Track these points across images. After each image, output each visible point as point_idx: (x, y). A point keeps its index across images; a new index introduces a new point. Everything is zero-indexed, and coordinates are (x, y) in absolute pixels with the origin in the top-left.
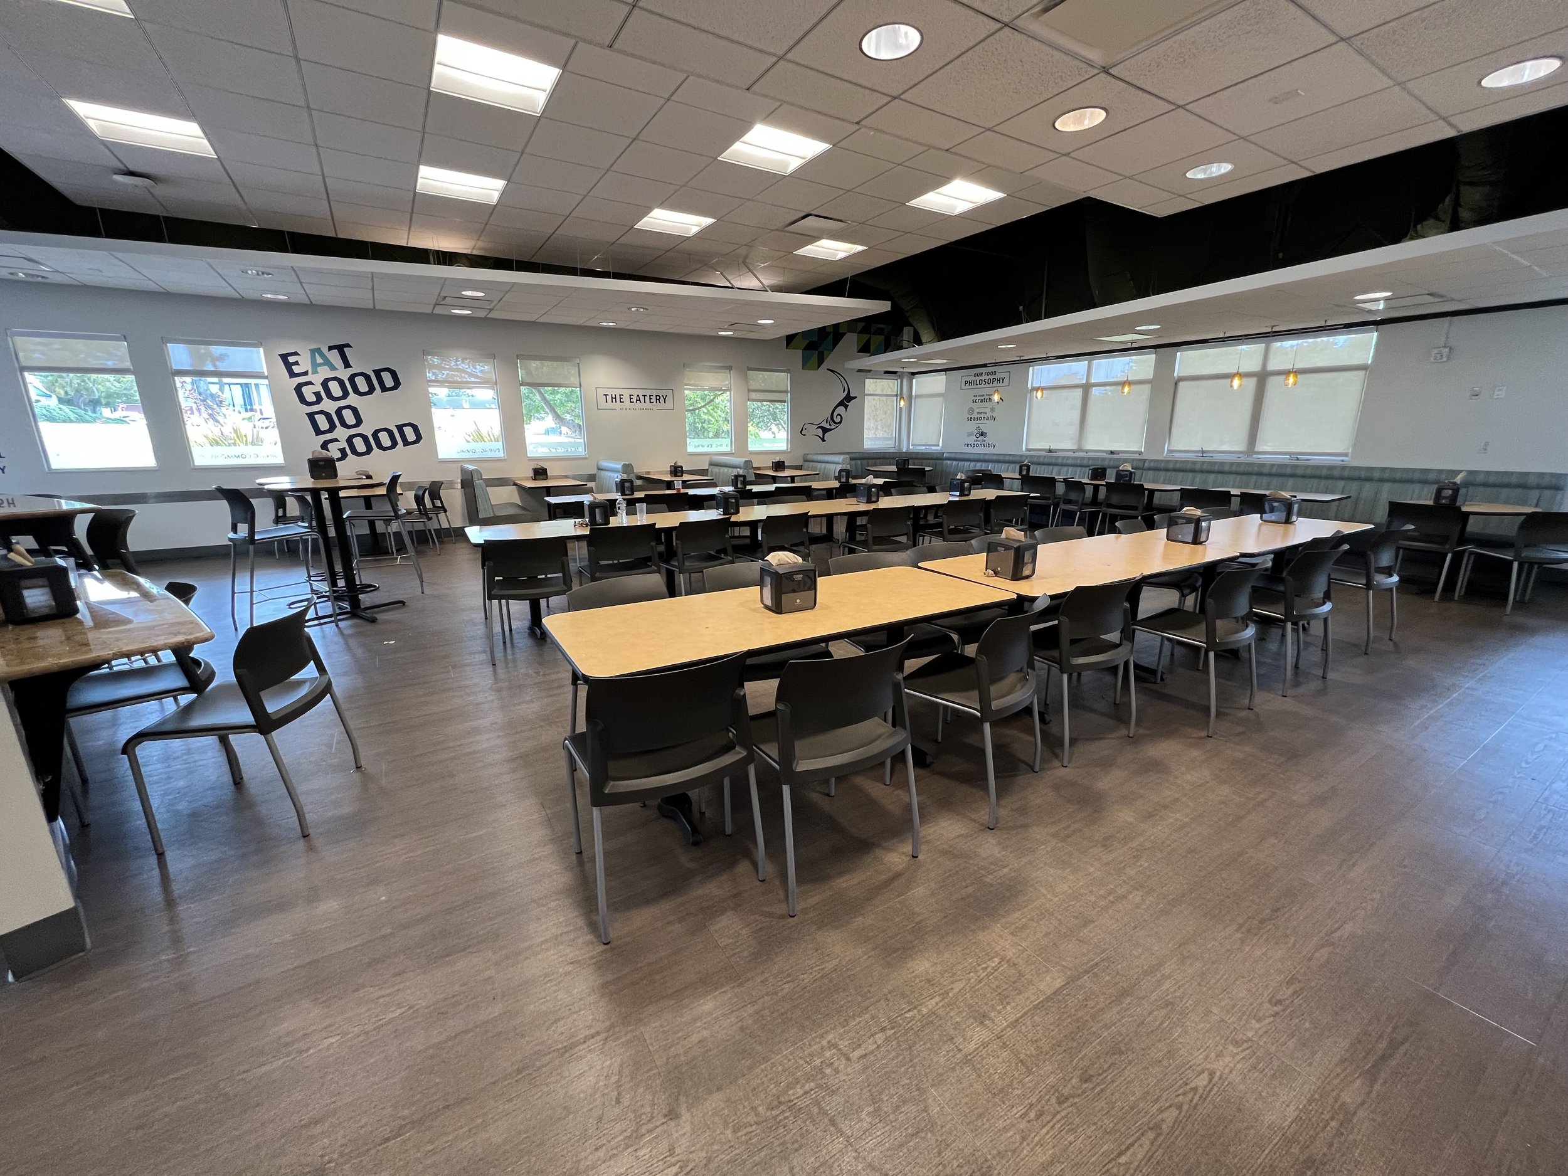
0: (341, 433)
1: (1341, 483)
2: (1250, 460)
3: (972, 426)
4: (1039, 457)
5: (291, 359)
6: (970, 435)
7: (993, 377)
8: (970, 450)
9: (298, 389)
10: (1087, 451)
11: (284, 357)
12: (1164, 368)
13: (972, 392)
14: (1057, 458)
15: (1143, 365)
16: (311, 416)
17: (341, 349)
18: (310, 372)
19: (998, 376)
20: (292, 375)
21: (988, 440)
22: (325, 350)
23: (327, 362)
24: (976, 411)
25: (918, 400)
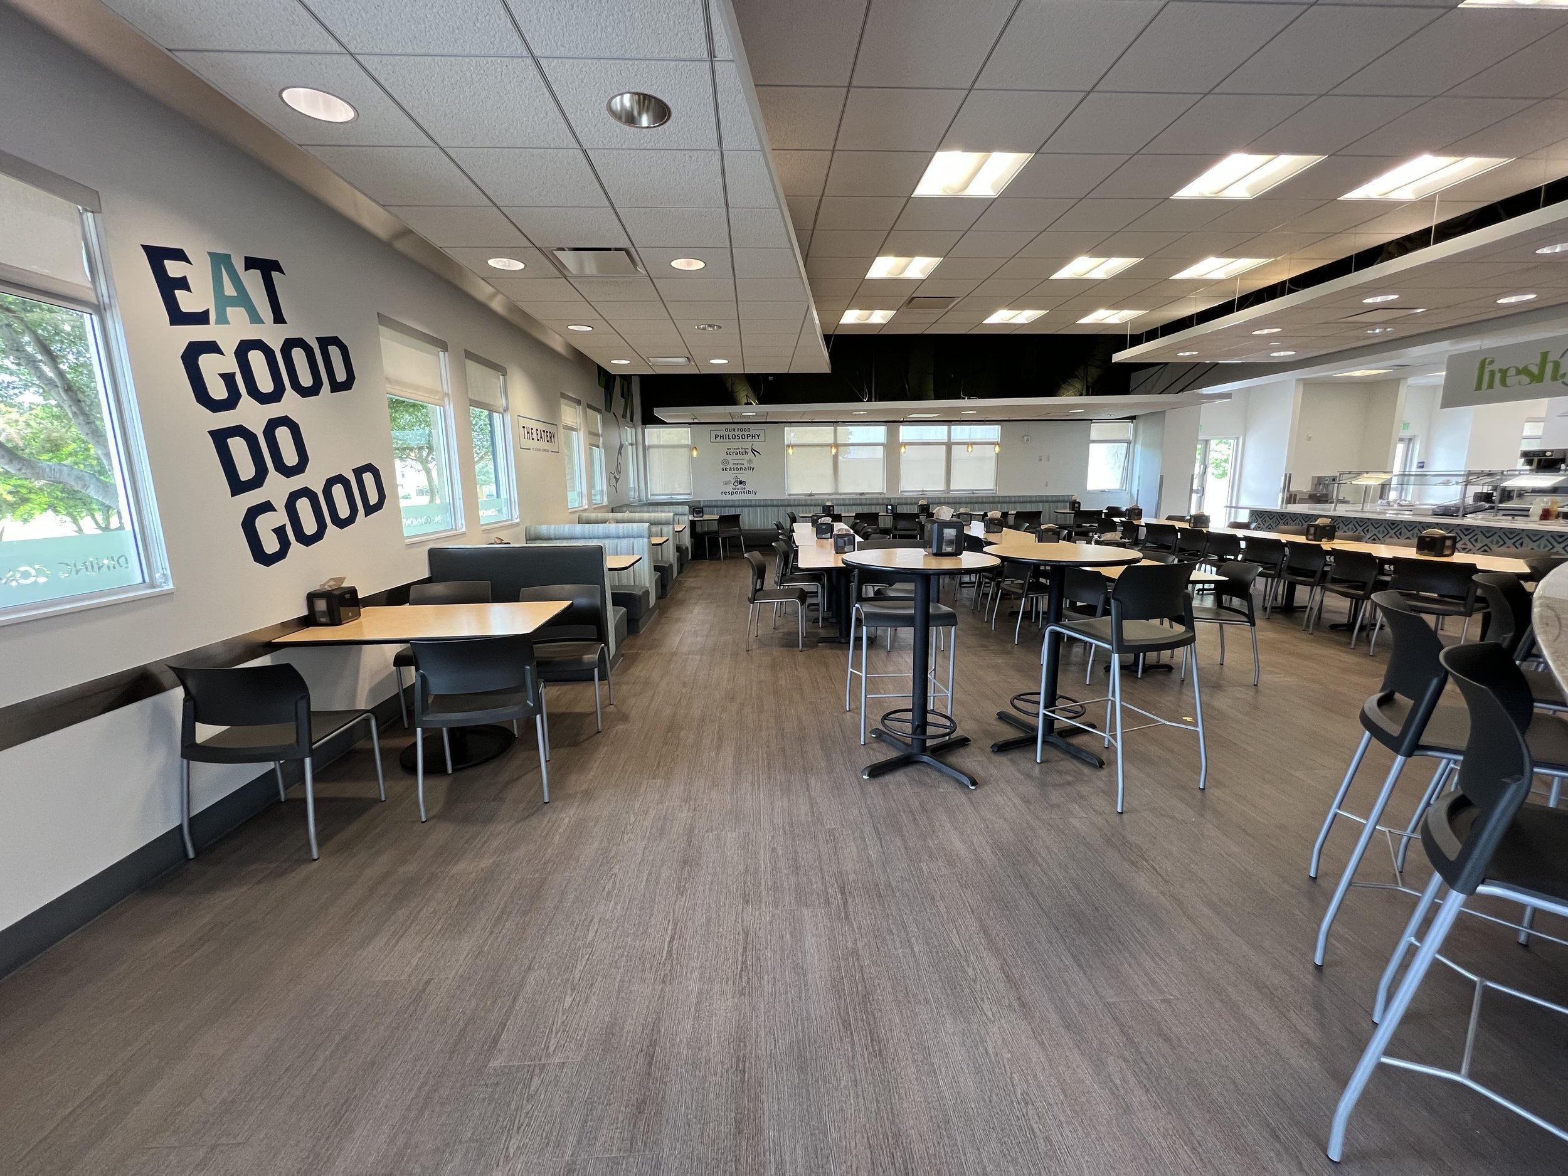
0: (277, 488)
1: (999, 505)
2: (948, 495)
3: (730, 476)
4: (800, 500)
5: (174, 269)
6: (726, 483)
7: (747, 433)
8: (728, 497)
9: (192, 354)
10: (841, 494)
11: (157, 256)
12: (893, 435)
13: (723, 446)
14: (816, 500)
15: (878, 433)
16: (220, 438)
17: (267, 268)
18: (212, 317)
19: (752, 433)
20: (178, 317)
21: (748, 487)
22: (239, 265)
23: (243, 300)
24: (731, 462)
25: (651, 450)
